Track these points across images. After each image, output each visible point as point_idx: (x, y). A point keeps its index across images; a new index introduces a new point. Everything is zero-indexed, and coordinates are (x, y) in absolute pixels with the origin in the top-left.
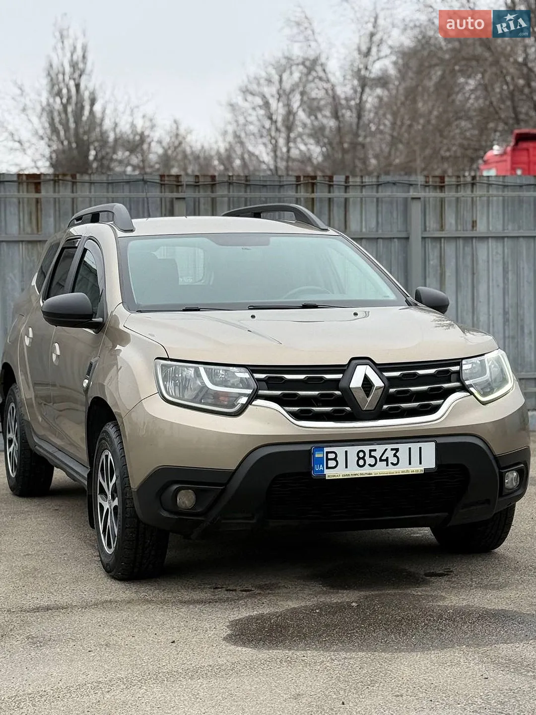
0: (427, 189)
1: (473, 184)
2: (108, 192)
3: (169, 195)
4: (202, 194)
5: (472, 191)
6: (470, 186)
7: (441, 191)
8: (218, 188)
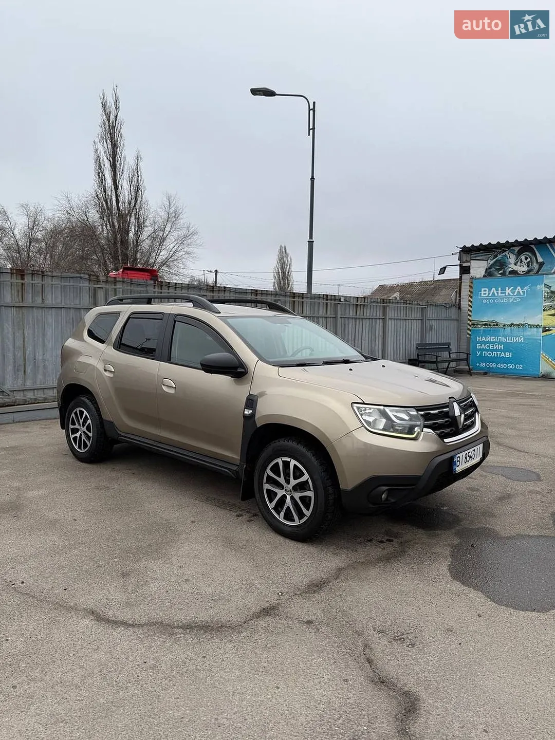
0: (208, 291)
1: (225, 291)
2: (61, 282)
3: (93, 285)
4: (110, 286)
5: (224, 294)
6: (223, 292)
7: (213, 293)
8: (117, 283)
